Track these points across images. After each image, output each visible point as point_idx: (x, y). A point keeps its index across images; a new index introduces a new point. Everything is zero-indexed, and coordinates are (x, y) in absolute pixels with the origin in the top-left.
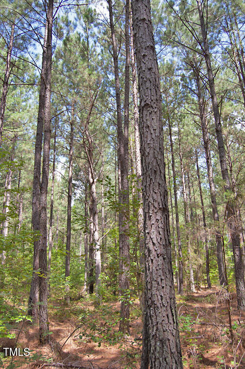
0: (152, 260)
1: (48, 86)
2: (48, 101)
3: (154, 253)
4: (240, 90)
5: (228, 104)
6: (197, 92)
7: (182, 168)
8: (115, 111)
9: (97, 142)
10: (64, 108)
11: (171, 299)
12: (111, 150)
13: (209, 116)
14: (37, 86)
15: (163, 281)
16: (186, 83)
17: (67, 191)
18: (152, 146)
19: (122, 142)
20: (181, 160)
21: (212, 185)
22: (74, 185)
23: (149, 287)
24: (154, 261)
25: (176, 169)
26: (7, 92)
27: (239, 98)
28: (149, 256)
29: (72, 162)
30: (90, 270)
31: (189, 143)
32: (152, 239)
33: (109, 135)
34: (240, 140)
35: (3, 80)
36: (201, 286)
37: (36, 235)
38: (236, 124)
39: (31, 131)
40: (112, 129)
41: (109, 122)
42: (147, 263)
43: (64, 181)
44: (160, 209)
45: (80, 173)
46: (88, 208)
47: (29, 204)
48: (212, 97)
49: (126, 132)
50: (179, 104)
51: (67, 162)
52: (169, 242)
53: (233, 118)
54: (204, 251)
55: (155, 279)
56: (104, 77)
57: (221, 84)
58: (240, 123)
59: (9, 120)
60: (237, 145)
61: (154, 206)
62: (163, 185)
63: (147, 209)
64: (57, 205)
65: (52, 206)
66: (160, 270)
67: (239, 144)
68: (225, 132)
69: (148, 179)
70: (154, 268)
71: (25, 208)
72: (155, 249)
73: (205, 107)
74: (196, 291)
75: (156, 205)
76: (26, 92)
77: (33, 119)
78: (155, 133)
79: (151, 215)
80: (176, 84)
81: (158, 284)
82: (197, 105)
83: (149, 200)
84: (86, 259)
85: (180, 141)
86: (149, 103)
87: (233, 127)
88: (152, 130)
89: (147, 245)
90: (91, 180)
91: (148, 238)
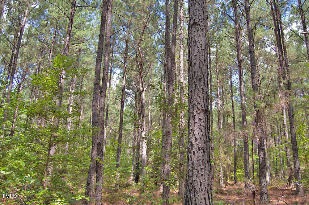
0: (194, 153)
1: (110, 8)
2: (109, 20)
3: (196, 146)
4: (272, 18)
5: (260, 29)
6: (234, 18)
7: (218, 83)
8: (164, 32)
9: (147, 58)
10: (121, 28)
11: (208, 185)
12: (159, 65)
13: (243, 40)
14: (99, 8)
15: (203, 170)
16: (225, 10)
17: (121, 97)
18: (198, 57)
19: (169, 57)
20: (218, 76)
21: (243, 98)
22: (127, 93)
23: (190, 175)
24: (195, 153)
25: (212, 84)
26: (74, 13)
27: (270, 25)
28: (192, 149)
29: (126, 73)
30: (137, 164)
31: (225, 62)
32: (194, 135)
33: (157, 52)
34: (269, 61)
35: (72, 2)
36: (229, 183)
37: (96, 130)
38: (266, 47)
39: (92, 46)
40: (161, 47)
41: (158, 41)
42: (189, 155)
43: (118, 89)
44: (203, 110)
45: (131, 83)
46: (137, 113)
47: (88, 107)
48: (248, 23)
49: (173, 49)
50: (218, 28)
51: (121, 73)
52: (209, 138)
53: (264, 42)
54: (232, 153)
55: (196, 168)
56: (155, 3)
57: (255, 12)
58: (270, 46)
59: (75, 36)
60: (266, 65)
61: (198, 108)
62: (206, 91)
63: (192, 110)
64: (111, 109)
65: (107, 109)
66: (200, 161)
67: (268, 65)
68: (256, 53)
69: (194, 85)
70: (195, 159)
71: (85, 110)
72: (197, 143)
73: (241, 32)
74: (224, 186)
75: (199, 107)
76: (90, 13)
77: (95, 36)
78: (201, 47)
79: (195, 115)
80: (216, 11)
81: (198, 172)
82: (234, 29)
83: (194, 102)
84: (134, 154)
85: (217, 60)
86: (197, 22)
87: (263, 50)
88: (198, 44)
89: (190, 140)
90: (141, 89)
91: (192, 134)
